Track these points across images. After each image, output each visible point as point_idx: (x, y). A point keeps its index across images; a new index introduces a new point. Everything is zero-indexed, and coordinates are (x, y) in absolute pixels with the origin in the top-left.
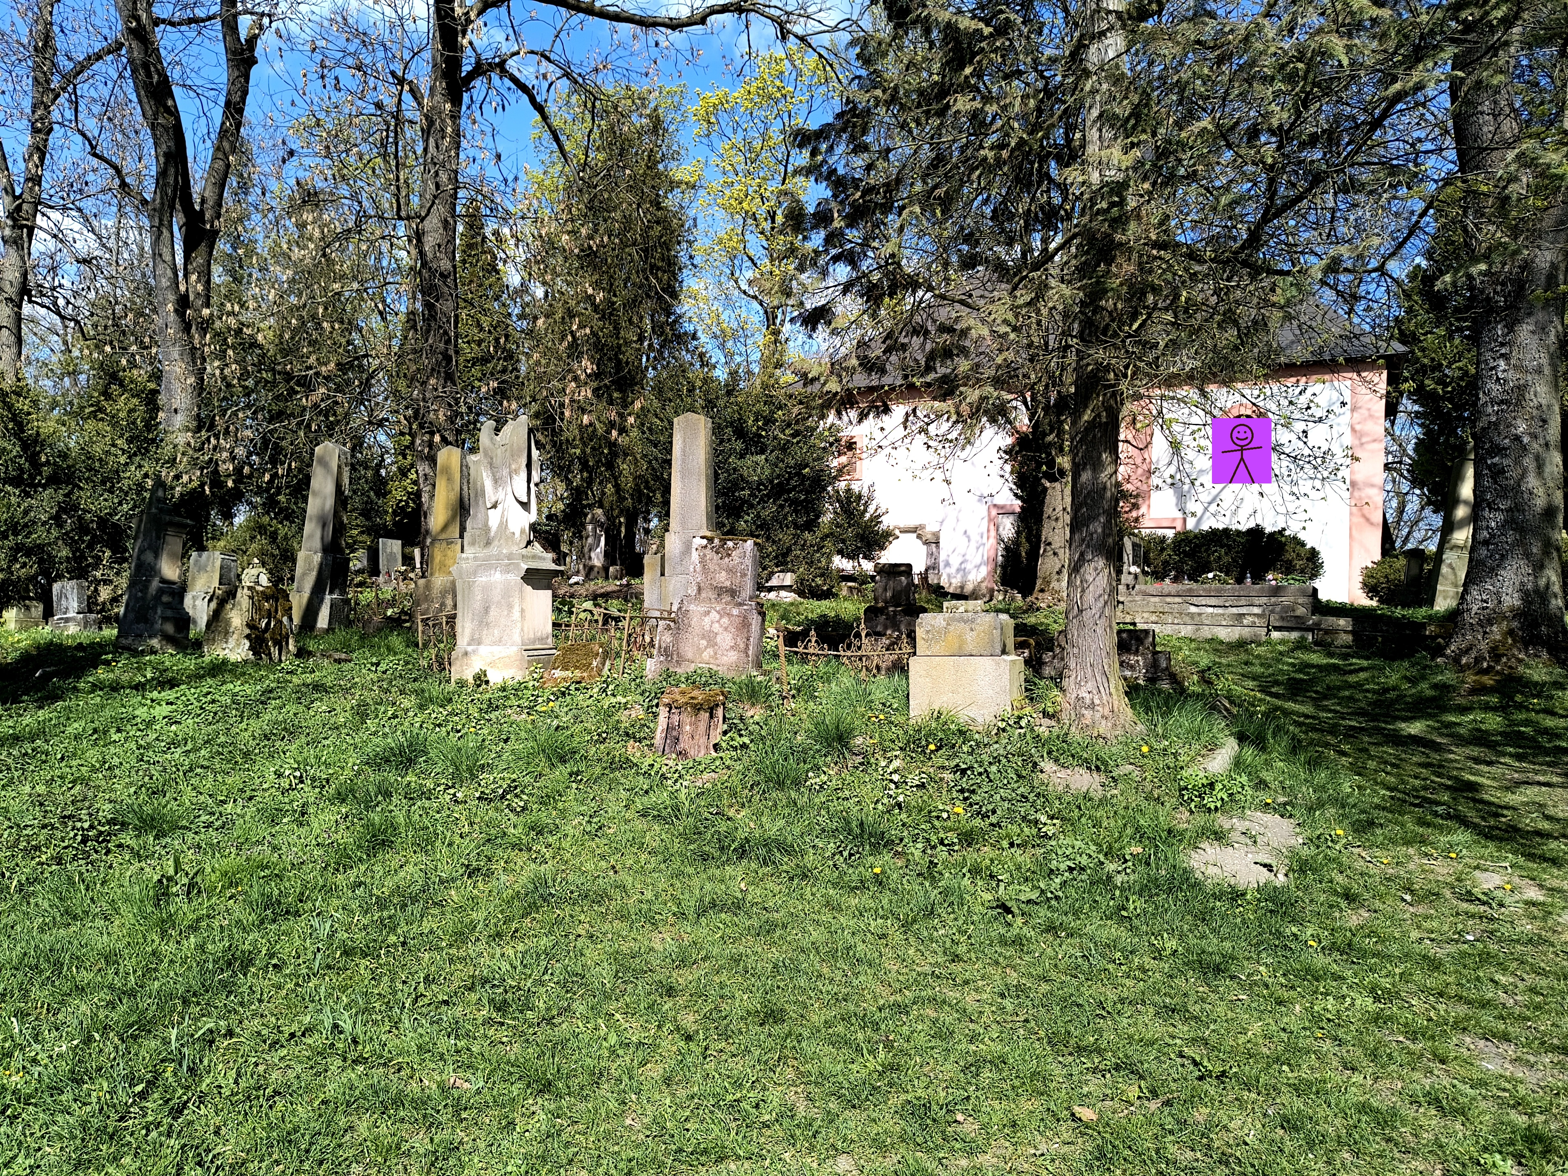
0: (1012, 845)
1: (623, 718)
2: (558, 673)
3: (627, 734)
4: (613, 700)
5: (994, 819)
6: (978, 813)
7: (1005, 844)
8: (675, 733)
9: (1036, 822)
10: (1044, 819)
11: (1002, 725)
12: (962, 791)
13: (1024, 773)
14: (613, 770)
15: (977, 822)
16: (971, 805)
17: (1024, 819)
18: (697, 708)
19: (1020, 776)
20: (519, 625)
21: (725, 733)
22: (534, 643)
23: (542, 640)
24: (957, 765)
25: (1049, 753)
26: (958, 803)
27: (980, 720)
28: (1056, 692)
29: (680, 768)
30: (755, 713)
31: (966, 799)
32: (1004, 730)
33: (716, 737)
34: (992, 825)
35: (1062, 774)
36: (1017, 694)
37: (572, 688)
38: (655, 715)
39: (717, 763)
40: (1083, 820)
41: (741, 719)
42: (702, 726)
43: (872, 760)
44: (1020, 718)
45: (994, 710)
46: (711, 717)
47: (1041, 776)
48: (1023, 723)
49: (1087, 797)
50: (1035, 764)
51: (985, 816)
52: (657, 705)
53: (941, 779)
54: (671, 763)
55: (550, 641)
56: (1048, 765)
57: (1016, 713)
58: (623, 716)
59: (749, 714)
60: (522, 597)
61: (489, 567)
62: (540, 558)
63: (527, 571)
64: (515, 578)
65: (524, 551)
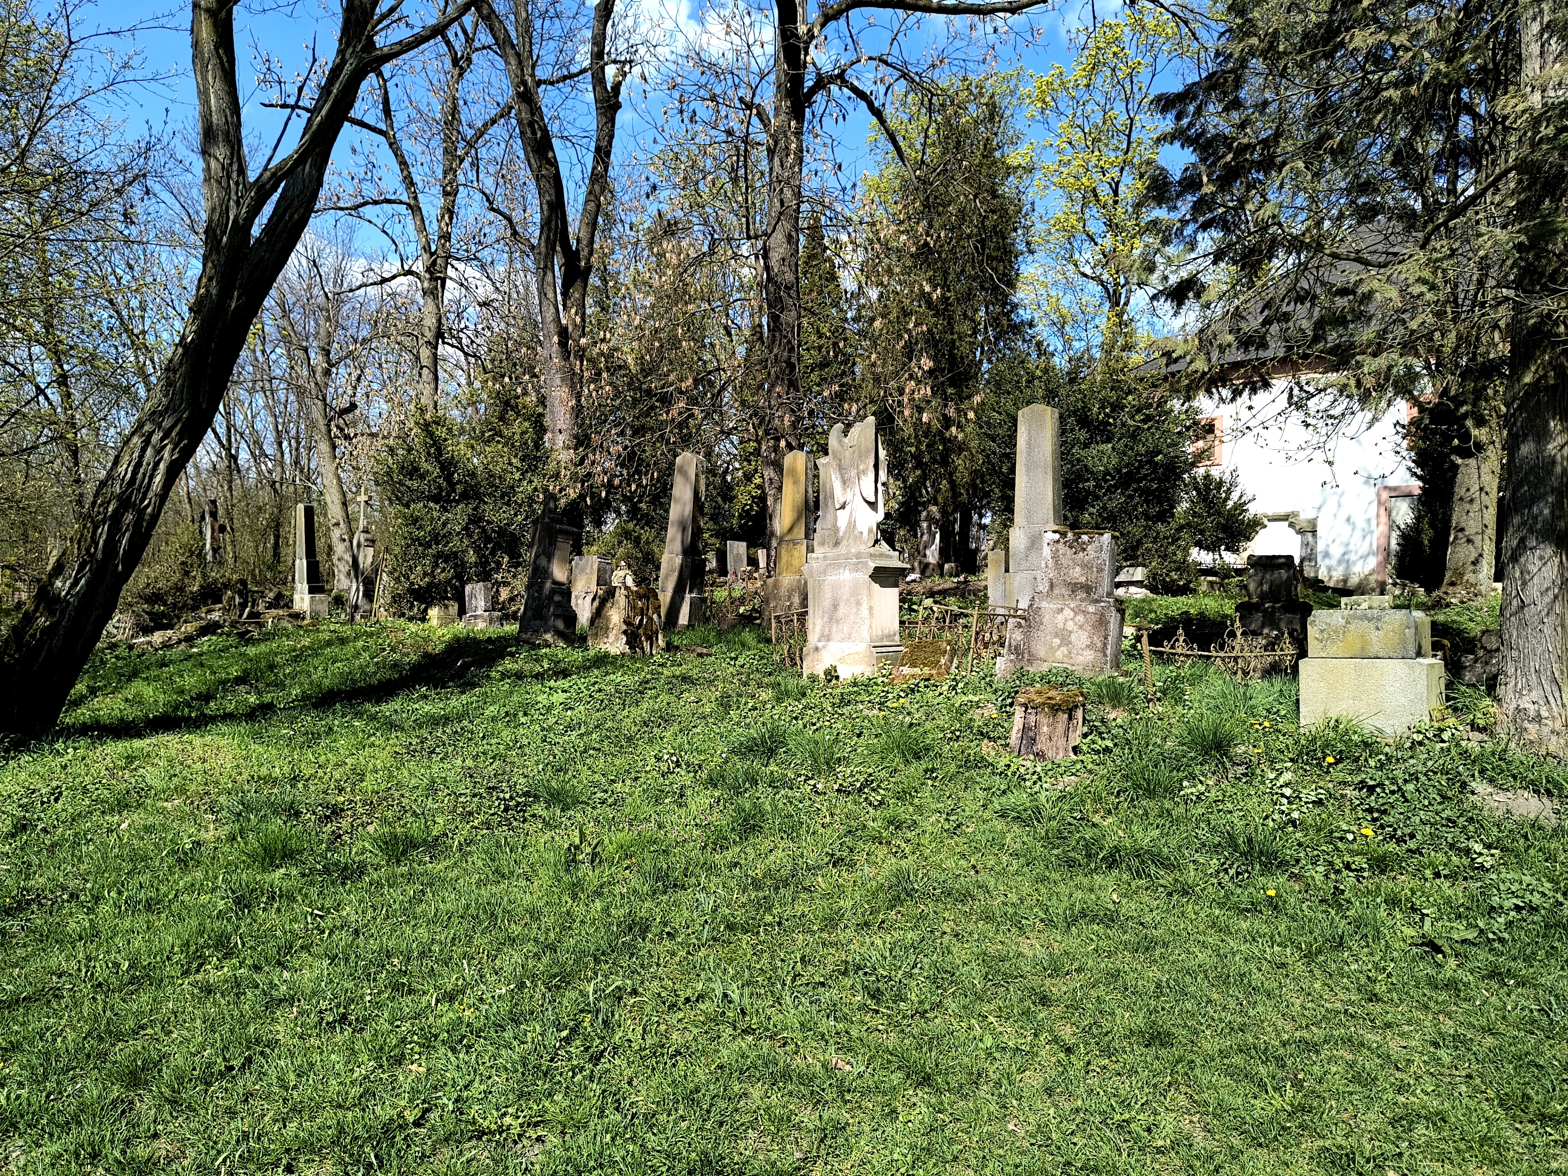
0: (1437, 875)
1: (975, 717)
2: (907, 670)
3: (982, 734)
4: (965, 698)
5: (1412, 844)
6: (1392, 837)
7: (1428, 873)
8: (1031, 734)
9: (1468, 851)
10: (1478, 847)
11: (1419, 737)
12: (1370, 810)
13: (1450, 794)
14: (968, 769)
15: (1391, 846)
16: (1382, 827)
17: (1452, 846)
18: (1055, 709)
19: (1444, 797)
20: (868, 622)
21: (1085, 736)
22: (881, 639)
23: (889, 636)
24: (1362, 782)
25: (1482, 771)
26: (1365, 823)
27: (1389, 731)
28: (1488, 701)
29: (1039, 769)
30: (1117, 716)
31: (1375, 820)
32: (1421, 743)
33: (1076, 739)
34: (1409, 850)
35: (1501, 797)
36: (1436, 703)
37: (922, 684)
38: (1010, 715)
39: (1078, 766)
40: (1532, 852)
41: (1102, 721)
42: (1061, 728)
43: (1258, 771)
44: (1442, 730)
45: (1407, 720)
46: (1070, 718)
47: (1472, 798)
48: (1446, 736)
49: (1535, 825)
50: (1464, 785)
51: (1400, 841)
52: (1011, 705)
53: (1342, 796)
54: (1028, 764)
55: (898, 638)
56: (1481, 787)
57: (1436, 725)
58: (976, 714)
59: (1112, 716)
60: (870, 595)
61: (839, 566)
62: (888, 556)
63: (876, 569)
64: (864, 576)
65: (872, 550)
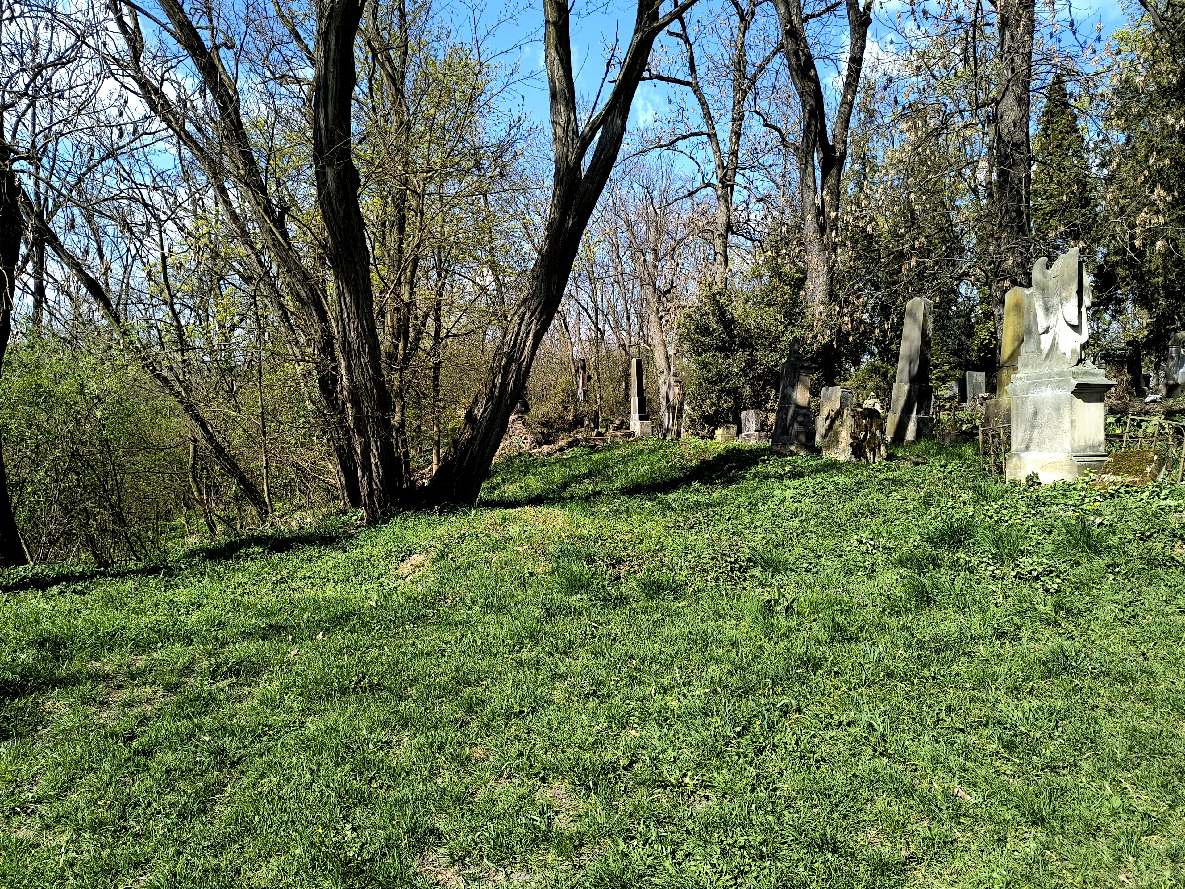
2: (1109, 477)
3: (1176, 537)
4: (1163, 503)
20: (1069, 434)
22: (1085, 449)
23: (1093, 447)
37: (1122, 490)
55: (1102, 448)
60: (1072, 410)
61: (1041, 384)
62: (1092, 374)
63: (1078, 386)
64: (1066, 393)
65: (1075, 369)
